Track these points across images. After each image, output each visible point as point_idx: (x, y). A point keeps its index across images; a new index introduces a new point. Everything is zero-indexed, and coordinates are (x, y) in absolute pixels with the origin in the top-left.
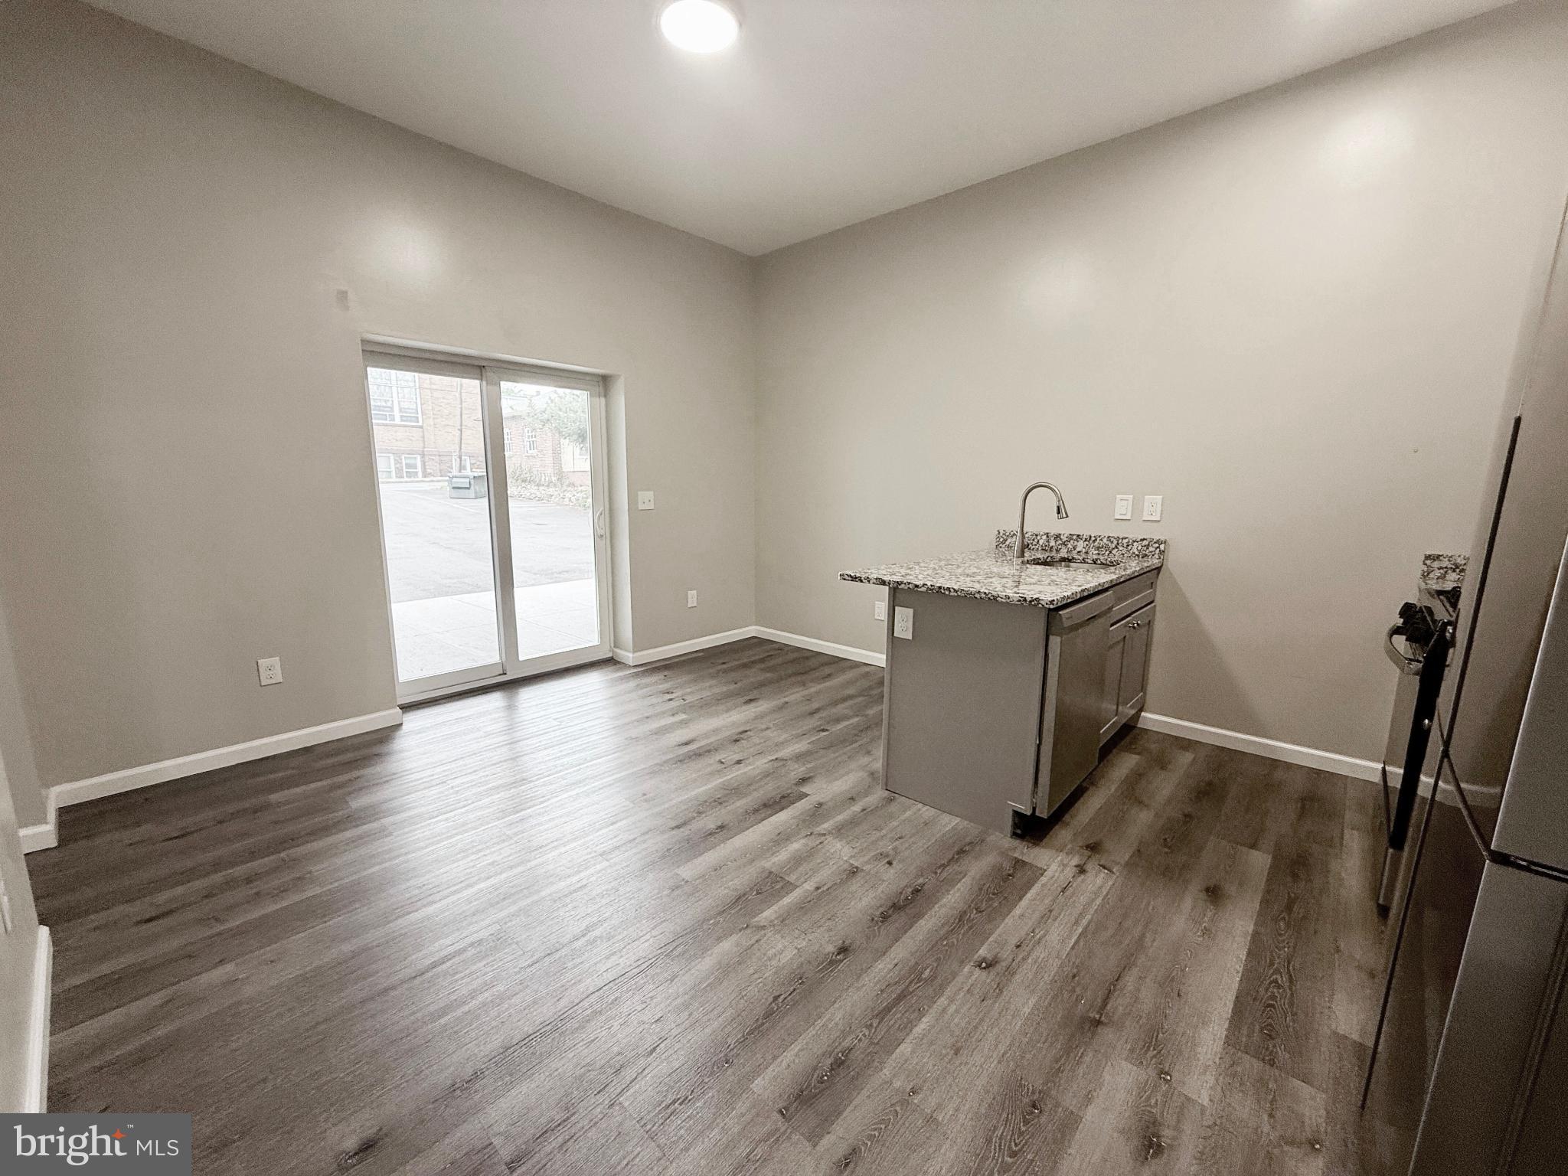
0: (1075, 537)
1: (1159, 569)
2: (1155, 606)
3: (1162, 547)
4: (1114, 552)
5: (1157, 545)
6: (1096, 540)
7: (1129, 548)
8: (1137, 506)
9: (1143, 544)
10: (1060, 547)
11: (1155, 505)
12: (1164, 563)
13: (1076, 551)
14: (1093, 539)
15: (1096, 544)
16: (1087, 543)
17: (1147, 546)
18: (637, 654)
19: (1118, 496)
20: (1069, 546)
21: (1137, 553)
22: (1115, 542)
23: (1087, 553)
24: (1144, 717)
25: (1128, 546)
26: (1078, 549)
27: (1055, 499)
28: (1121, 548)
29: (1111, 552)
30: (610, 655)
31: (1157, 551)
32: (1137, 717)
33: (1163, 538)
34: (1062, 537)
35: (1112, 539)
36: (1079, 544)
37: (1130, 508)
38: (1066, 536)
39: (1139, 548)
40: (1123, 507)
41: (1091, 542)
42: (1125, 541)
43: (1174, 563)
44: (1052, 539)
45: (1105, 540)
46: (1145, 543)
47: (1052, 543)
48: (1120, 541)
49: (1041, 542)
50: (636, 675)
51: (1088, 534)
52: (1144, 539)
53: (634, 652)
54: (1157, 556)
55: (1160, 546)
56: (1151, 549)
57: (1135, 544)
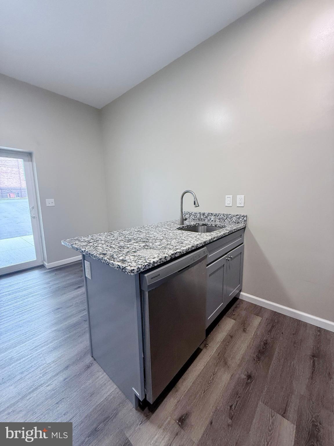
0: (210, 214)
1: (244, 228)
2: (244, 245)
3: (245, 219)
4: (226, 221)
5: (243, 218)
6: (218, 215)
7: (232, 219)
8: (234, 200)
9: (237, 217)
10: (205, 219)
11: (241, 200)
12: (247, 226)
13: (211, 221)
14: (217, 215)
15: (219, 217)
16: (215, 217)
17: (239, 218)
18: (49, 264)
19: (226, 196)
20: (208, 218)
21: (235, 221)
22: (226, 216)
23: (215, 221)
24: (242, 295)
25: (231, 218)
26: (212, 220)
27: (193, 198)
28: (228, 219)
29: (224, 221)
30: (41, 264)
31: (243, 220)
32: (239, 294)
33: (245, 215)
34: (205, 214)
35: (225, 215)
36: (212, 217)
37: (231, 202)
38: (207, 214)
39: (236, 219)
40: (228, 201)
41: (216, 216)
42: (230, 216)
43: (251, 226)
44: (202, 215)
45: (222, 215)
46: (238, 217)
47: (202, 217)
48: (228, 216)
49: (198, 217)
50: (50, 272)
51: (215, 213)
52: (238, 215)
53: (48, 263)
54: (243, 223)
55: (245, 218)
56: (240, 219)
57: (234, 217)
